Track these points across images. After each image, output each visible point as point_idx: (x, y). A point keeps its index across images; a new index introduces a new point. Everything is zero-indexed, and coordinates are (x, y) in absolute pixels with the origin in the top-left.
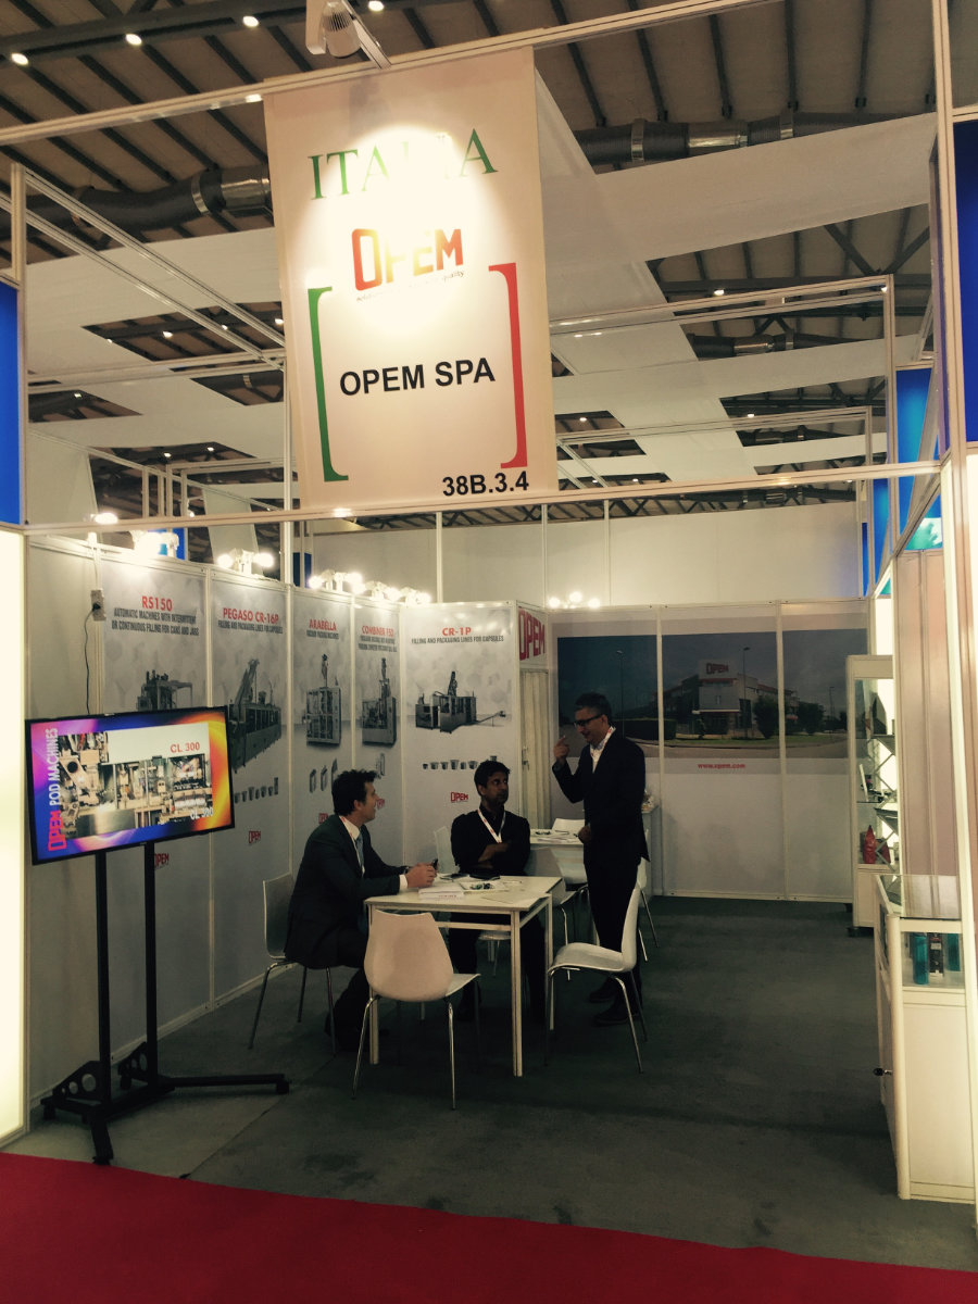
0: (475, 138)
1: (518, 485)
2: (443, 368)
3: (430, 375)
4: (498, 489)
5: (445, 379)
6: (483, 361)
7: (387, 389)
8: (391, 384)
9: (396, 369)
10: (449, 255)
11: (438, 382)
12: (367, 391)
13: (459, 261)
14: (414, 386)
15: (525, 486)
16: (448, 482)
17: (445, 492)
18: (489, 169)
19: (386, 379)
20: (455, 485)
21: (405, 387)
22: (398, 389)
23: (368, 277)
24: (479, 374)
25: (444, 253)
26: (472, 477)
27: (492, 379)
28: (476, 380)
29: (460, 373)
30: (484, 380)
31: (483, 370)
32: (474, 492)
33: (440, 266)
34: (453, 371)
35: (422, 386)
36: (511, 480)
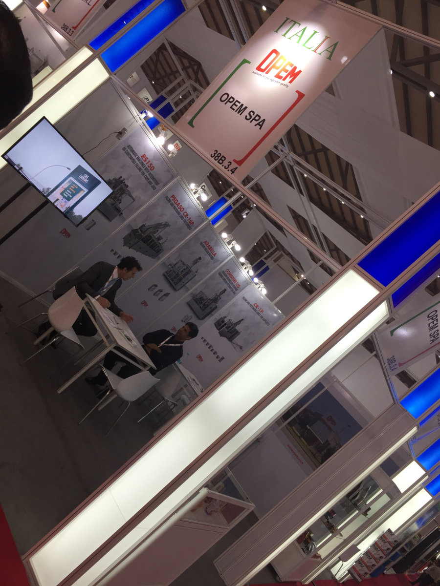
0: (336, 45)
1: (231, 170)
2: (252, 113)
3: (246, 113)
4: (225, 166)
5: (248, 117)
6: (264, 120)
7: (231, 108)
8: (234, 107)
9: (239, 103)
10: (290, 78)
11: (246, 117)
12: (225, 104)
13: (291, 82)
14: (238, 113)
15: (233, 172)
16: (216, 152)
17: (211, 155)
18: (329, 58)
19: (234, 104)
20: (216, 155)
21: (236, 111)
22: (234, 109)
23: (263, 67)
24: (258, 124)
25: (289, 76)
26: (223, 156)
27: (260, 129)
28: (256, 125)
29: (254, 119)
30: (258, 127)
31: (261, 124)
32: (218, 162)
33: (284, 79)
34: (253, 116)
35: (240, 115)
36: (231, 167)
